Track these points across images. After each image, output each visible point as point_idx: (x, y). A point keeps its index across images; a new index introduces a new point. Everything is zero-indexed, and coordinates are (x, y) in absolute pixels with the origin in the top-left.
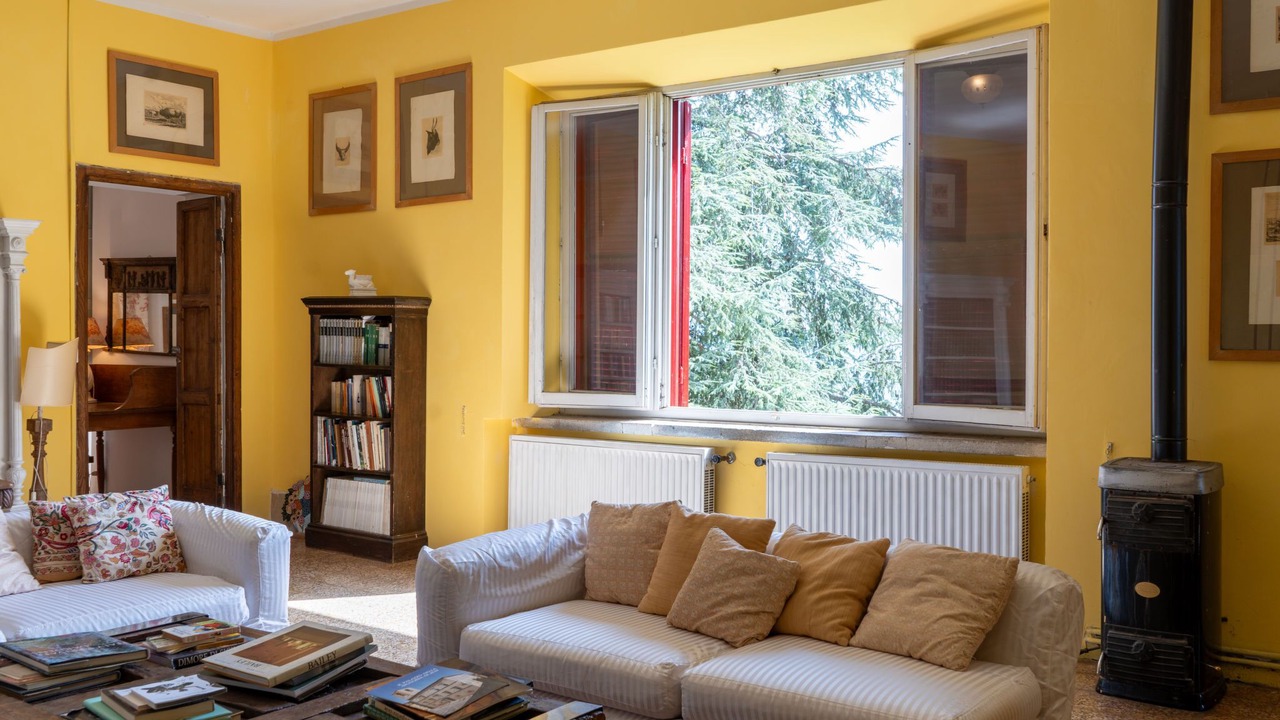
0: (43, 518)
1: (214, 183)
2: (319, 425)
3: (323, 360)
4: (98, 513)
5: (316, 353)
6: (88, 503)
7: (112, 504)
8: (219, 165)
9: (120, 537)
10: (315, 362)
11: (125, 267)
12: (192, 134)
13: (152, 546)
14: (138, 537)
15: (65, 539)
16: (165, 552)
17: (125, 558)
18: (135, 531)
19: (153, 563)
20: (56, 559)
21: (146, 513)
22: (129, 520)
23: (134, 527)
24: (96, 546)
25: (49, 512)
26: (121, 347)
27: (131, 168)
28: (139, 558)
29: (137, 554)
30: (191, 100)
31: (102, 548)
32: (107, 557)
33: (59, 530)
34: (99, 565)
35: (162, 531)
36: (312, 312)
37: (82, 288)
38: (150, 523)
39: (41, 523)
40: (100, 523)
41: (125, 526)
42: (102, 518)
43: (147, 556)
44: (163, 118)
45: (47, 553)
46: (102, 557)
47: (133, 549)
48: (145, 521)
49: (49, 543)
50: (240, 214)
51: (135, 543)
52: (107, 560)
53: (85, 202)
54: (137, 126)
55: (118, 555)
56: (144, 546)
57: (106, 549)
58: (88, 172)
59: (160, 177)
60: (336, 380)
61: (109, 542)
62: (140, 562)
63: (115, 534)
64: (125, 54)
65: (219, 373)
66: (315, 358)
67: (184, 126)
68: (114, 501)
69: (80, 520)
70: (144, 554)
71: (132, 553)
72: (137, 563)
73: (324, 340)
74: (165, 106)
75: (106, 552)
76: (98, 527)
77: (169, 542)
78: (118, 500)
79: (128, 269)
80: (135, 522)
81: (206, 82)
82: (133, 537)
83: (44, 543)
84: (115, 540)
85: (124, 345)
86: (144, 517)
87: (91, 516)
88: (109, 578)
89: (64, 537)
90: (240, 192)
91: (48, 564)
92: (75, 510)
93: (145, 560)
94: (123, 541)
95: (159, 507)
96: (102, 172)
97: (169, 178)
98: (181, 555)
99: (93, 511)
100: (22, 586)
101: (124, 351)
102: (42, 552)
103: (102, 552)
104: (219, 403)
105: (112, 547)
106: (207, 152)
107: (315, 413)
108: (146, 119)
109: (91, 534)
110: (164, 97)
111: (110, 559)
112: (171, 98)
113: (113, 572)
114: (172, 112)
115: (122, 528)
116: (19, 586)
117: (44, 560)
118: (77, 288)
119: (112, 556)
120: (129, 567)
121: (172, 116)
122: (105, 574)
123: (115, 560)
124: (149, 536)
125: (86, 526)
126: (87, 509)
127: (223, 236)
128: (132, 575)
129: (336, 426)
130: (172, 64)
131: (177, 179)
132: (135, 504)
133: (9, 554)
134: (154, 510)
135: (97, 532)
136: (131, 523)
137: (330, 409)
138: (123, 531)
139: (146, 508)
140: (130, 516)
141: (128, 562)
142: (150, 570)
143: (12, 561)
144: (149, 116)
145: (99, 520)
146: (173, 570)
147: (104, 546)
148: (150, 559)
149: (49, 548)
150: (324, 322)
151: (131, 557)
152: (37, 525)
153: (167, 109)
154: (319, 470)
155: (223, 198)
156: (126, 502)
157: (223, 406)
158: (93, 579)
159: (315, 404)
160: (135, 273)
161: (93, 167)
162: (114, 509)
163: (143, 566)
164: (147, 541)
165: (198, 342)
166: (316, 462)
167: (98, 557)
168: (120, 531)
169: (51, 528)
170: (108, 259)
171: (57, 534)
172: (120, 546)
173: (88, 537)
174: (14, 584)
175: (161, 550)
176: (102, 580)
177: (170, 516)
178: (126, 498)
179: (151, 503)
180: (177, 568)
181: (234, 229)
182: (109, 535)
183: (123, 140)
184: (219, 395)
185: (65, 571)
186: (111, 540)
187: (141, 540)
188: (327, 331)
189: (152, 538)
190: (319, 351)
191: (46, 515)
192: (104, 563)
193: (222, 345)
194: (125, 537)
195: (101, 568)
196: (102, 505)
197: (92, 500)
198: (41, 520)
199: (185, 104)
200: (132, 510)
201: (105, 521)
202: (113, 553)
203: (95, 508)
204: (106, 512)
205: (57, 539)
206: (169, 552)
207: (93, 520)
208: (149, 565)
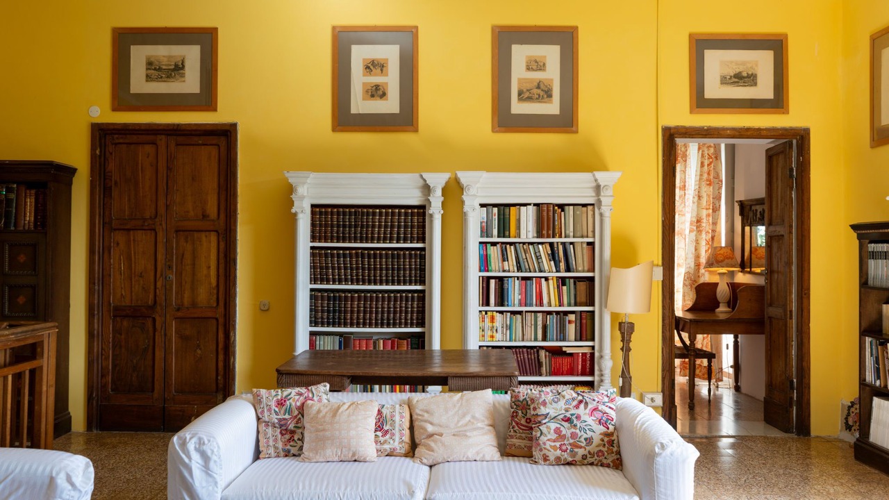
0: (517, 403)
1: (785, 129)
2: (868, 345)
3: (871, 282)
4: (548, 405)
5: (865, 277)
6: (543, 396)
7: (561, 398)
8: (788, 113)
9: (562, 428)
10: (864, 283)
11: (751, 206)
12: (764, 90)
13: (589, 441)
14: (578, 431)
15: (529, 423)
16: (601, 448)
17: (564, 448)
18: (575, 426)
19: (589, 456)
20: (521, 438)
21: (587, 411)
22: (572, 415)
23: (575, 422)
24: (542, 433)
25: (521, 398)
26: (749, 270)
27: (708, 125)
28: (576, 450)
29: (575, 445)
30: (763, 62)
31: (546, 436)
32: (548, 443)
33: (526, 415)
34: (541, 450)
35: (602, 429)
36: (860, 237)
37: (667, 222)
38: (590, 420)
39: (515, 407)
40: (548, 414)
41: (568, 420)
42: (550, 410)
43: (583, 449)
44: (736, 80)
45: (515, 431)
46: (544, 444)
47: (571, 441)
48: (585, 417)
49: (517, 424)
50: (809, 154)
51: (573, 435)
52: (548, 447)
53: (670, 154)
54: (713, 90)
55: (558, 444)
56: (582, 439)
57: (549, 437)
58: (672, 131)
59: (733, 129)
60: (884, 304)
61: (552, 431)
62: (577, 453)
63: (558, 426)
64: (702, 34)
65: (791, 293)
66: (863, 280)
67: (755, 84)
68: (564, 397)
69: (535, 409)
70: (581, 447)
71: (570, 444)
72: (573, 454)
73: (872, 263)
74: (738, 71)
75: (548, 440)
76: (546, 417)
77: (606, 439)
78: (567, 397)
79: (753, 208)
80: (576, 418)
81: (777, 45)
82: (573, 430)
83: (514, 424)
84: (557, 431)
85: (751, 268)
86: (585, 414)
87: (542, 407)
88: (548, 462)
89: (528, 421)
90: (809, 134)
91: (514, 441)
92: (533, 400)
93: (581, 452)
94: (564, 432)
95: (601, 407)
96: (684, 131)
97: (741, 129)
98: (619, 453)
99: (544, 404)
100: (484, 456)
101: (750, 272)
102: (512, 430)
103: (546, 439)
104: (791, 318)
105: (554, 436)
106: (778, 102)
107: (864, 333)
108: (721, 83)
109: (540, 422)
110: (737, 64)
111: (551, 446)
112: (744, 63)
113: (552, 458)
114: (745, 74)
115: (565, 421)
116: (481, 455)
117: (512, 437)
118: (663, 222)
119: (553, 444)
120: (566, 456)
121: (744, 77)
122: (545, 459)
123: (555, 448)
124: (588, 432)
125: (537, 414)
126: (541, 400)
127: (795, 173)
128: (569, 464)
129: (879, 347)
130: (744, 35)
131: (748, 129)
132: (581, 402)
133: (483, 428)
134: (596, 409)
135: (544, 421)
136: (574, 418)
137: (881, 330)
138: (566, 424)
139: (590, 406)
140: (573, 411)
141: (565, 451)
142: (586, 461)
143: (486, 434)
144: (724, 81)
145: (547, 411)
146: (608, 466)
147: (547, 434)
148: (586, 453)
149: (516, 428)
150: (872, 247)
151: (569, 448)
152: (512, 408)
153: (740, 73)
154: (868, 388)
155: (794, 142)
156: (573, 399)
157: (794, 321)
158: (537, 460)
159: (863, 324)
160: (756, 210)
161: (677, 128)
162: (562, 404)
163: (578, 458)
164: (585, 436)
165: (778, 265)
166: (865, 380)
167: (541, 443)
168: (564, 423)
169: (520, 412)
170: (740, 201)
171: (524, 417)
172: (560, 436)
173: (538, 425)
174: (478, 453)
175: (597, 446)
176: (543, 463)
177: (614, 417)
178: (575, 395)
179: (595, 403)
180: (612, 464)
181: (804, 167)
182: (553, 426)
183: (701, 102)
184: (791, 311)
185: (526, 449)
186: (554, 430)
187: (580, 434)
188: (874, 255)
189: (590, 434)
190: (867, 274)
191: (519, 401)
192: (545, 449)
193: (794, 268)
194: (566, 430)
195: (542, 453)
196: (553, 399)
197: (548, 393)
198: (515, 404)
199: (757, 65)
200: (577, 407)
201: (553, 413)
202: (554, 441)
203: (547, 401)
204: (555, 405)
205: (523, 422)
206: (605, 449)
207: (543, 410)
208: (584, 457)
